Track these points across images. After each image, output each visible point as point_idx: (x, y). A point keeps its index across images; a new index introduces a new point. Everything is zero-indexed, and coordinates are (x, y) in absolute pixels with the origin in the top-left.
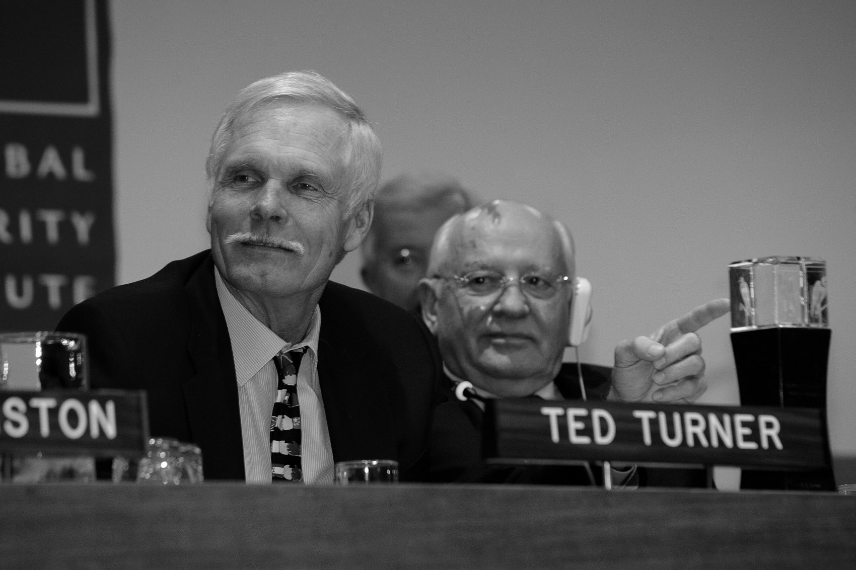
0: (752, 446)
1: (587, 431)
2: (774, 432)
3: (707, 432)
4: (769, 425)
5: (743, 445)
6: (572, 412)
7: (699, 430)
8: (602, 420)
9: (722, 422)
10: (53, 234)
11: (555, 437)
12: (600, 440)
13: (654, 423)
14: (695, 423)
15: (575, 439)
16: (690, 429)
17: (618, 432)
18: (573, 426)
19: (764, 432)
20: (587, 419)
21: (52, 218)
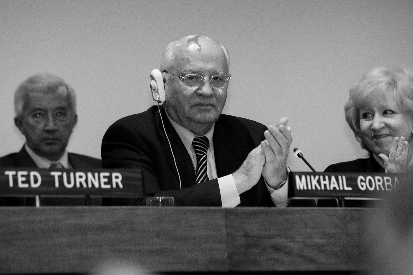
0: (108, 186)
1: (28, 181)
2: (119, 181)
3: (86, 181)
4: (117, 177)
5: (103, 186)
6: (20, 173)
7: (83, 180)
8: (35, 177)
9: (94, 177)
11: (11, 184)
12: (33, 185)
13: (61, 178)
14: (81, 177)
15: (21, 185)
16: (78, 180)
17: (42, 182)
18: (20, 179)
19: (114, 181)
20: (28, 176)
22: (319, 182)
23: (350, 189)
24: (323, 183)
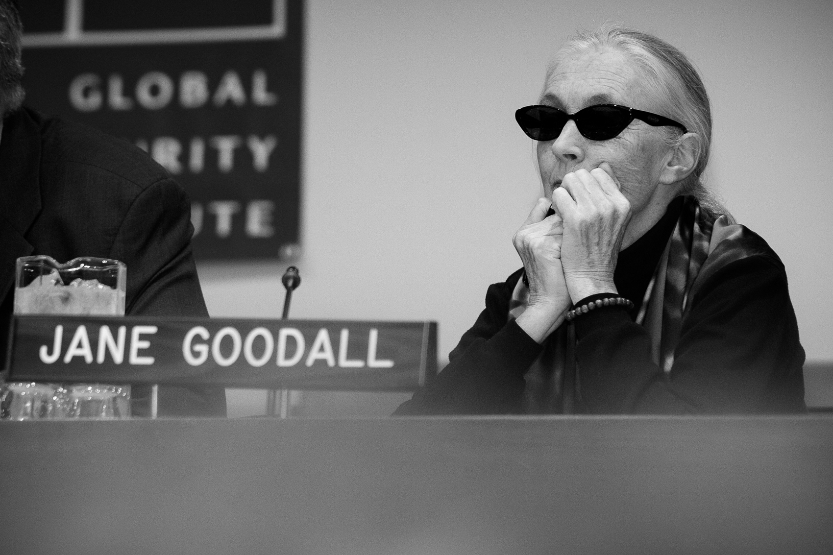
10: (226, 160)
21: (226, 147)
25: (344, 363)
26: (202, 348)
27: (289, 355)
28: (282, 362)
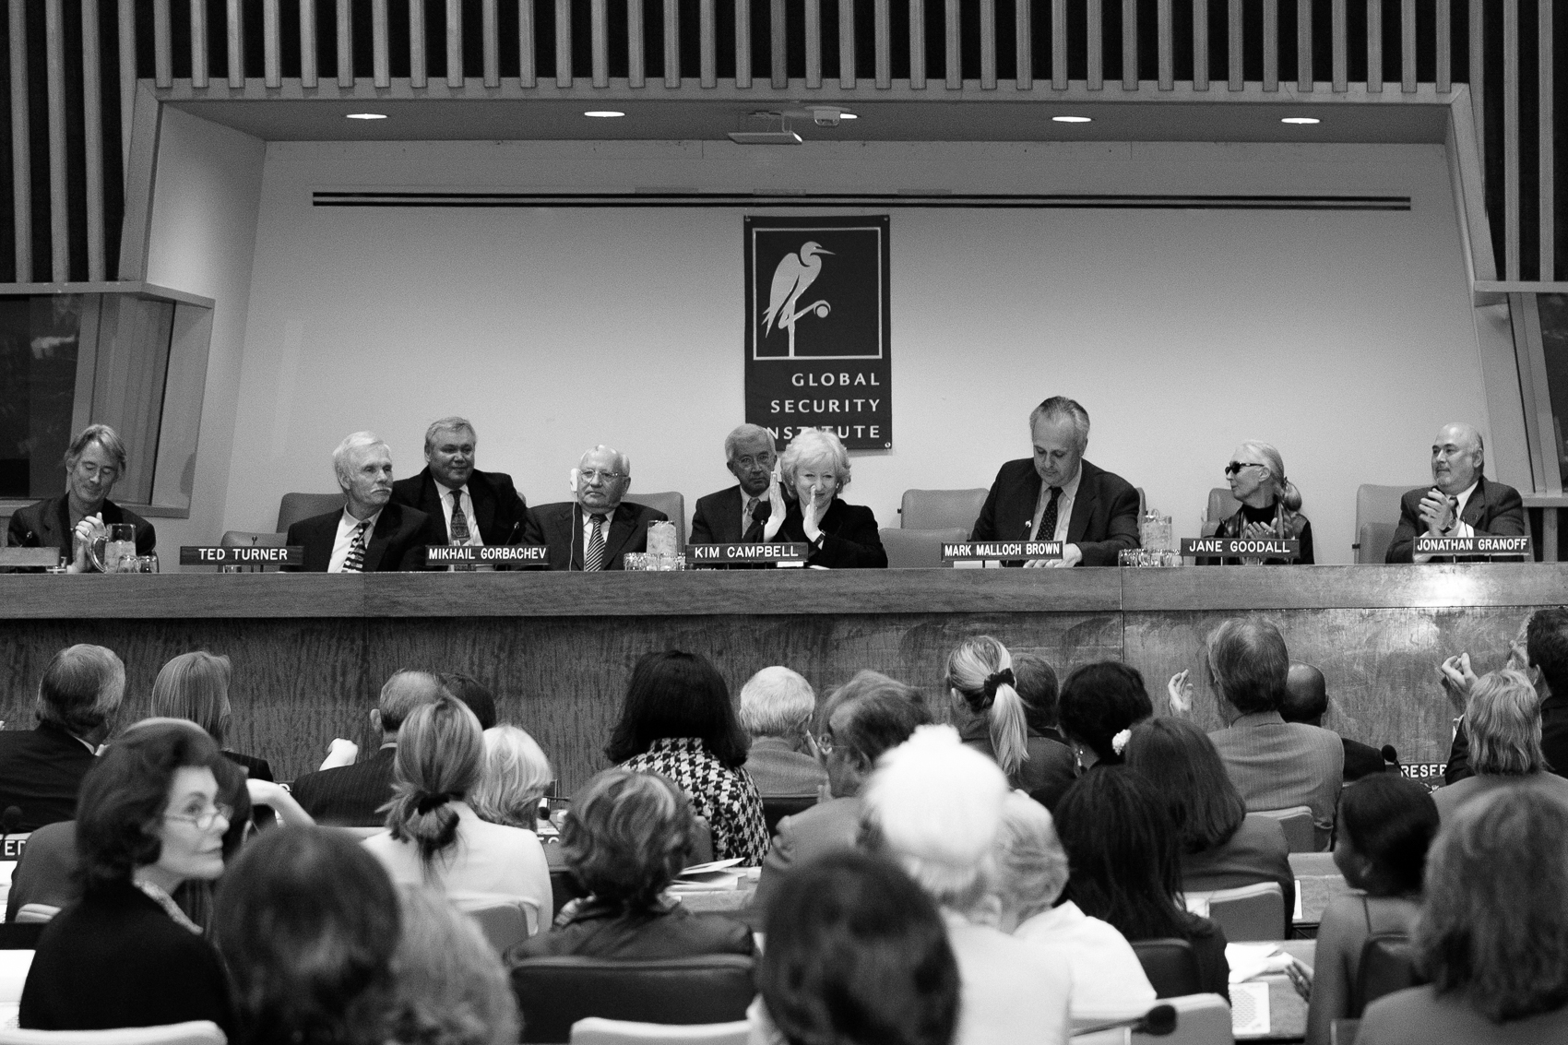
1: (215, 556)
2: (285, 555)
3: (259, 555)
5: (272, 558)
7: (256, 555)
10: (859, 407)
12: (219, 558)
13: (240, 553)
14: (255, 552)
15: (209, 558)
16: (253, 554)
18: (209, 554)
19: (281, 554)
21: (859, 402)
22: (448, 553)
23: (474, 558)
24: (451, 553)
25: (1276, 551)
26: (1236, 547)
27: (1261, 548)
28: (1259, 551)
